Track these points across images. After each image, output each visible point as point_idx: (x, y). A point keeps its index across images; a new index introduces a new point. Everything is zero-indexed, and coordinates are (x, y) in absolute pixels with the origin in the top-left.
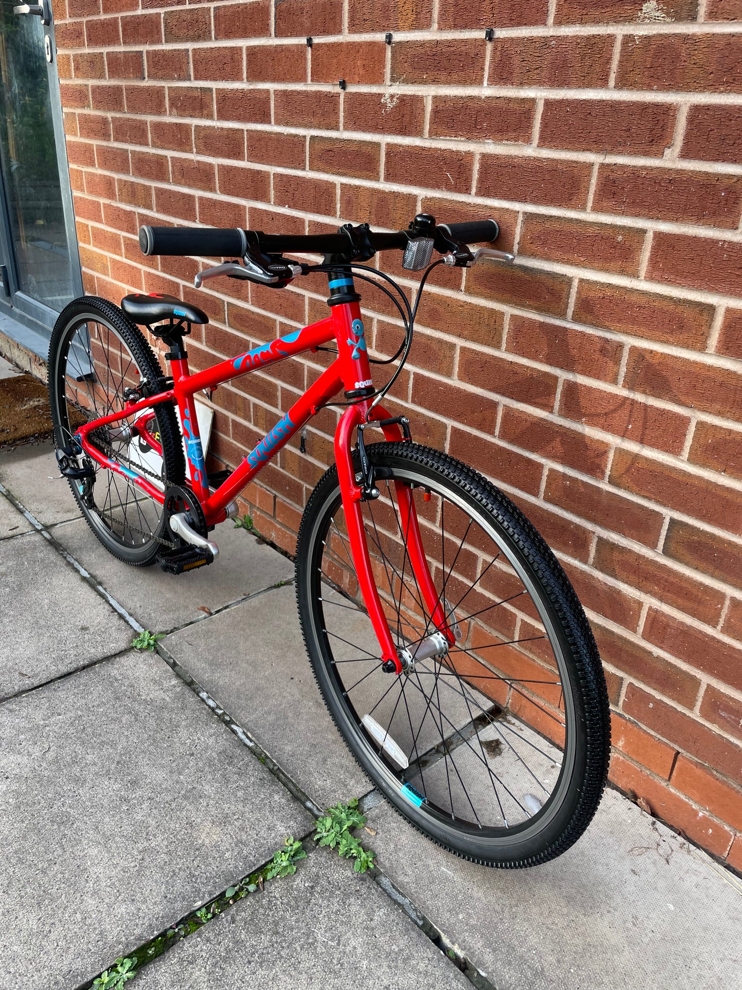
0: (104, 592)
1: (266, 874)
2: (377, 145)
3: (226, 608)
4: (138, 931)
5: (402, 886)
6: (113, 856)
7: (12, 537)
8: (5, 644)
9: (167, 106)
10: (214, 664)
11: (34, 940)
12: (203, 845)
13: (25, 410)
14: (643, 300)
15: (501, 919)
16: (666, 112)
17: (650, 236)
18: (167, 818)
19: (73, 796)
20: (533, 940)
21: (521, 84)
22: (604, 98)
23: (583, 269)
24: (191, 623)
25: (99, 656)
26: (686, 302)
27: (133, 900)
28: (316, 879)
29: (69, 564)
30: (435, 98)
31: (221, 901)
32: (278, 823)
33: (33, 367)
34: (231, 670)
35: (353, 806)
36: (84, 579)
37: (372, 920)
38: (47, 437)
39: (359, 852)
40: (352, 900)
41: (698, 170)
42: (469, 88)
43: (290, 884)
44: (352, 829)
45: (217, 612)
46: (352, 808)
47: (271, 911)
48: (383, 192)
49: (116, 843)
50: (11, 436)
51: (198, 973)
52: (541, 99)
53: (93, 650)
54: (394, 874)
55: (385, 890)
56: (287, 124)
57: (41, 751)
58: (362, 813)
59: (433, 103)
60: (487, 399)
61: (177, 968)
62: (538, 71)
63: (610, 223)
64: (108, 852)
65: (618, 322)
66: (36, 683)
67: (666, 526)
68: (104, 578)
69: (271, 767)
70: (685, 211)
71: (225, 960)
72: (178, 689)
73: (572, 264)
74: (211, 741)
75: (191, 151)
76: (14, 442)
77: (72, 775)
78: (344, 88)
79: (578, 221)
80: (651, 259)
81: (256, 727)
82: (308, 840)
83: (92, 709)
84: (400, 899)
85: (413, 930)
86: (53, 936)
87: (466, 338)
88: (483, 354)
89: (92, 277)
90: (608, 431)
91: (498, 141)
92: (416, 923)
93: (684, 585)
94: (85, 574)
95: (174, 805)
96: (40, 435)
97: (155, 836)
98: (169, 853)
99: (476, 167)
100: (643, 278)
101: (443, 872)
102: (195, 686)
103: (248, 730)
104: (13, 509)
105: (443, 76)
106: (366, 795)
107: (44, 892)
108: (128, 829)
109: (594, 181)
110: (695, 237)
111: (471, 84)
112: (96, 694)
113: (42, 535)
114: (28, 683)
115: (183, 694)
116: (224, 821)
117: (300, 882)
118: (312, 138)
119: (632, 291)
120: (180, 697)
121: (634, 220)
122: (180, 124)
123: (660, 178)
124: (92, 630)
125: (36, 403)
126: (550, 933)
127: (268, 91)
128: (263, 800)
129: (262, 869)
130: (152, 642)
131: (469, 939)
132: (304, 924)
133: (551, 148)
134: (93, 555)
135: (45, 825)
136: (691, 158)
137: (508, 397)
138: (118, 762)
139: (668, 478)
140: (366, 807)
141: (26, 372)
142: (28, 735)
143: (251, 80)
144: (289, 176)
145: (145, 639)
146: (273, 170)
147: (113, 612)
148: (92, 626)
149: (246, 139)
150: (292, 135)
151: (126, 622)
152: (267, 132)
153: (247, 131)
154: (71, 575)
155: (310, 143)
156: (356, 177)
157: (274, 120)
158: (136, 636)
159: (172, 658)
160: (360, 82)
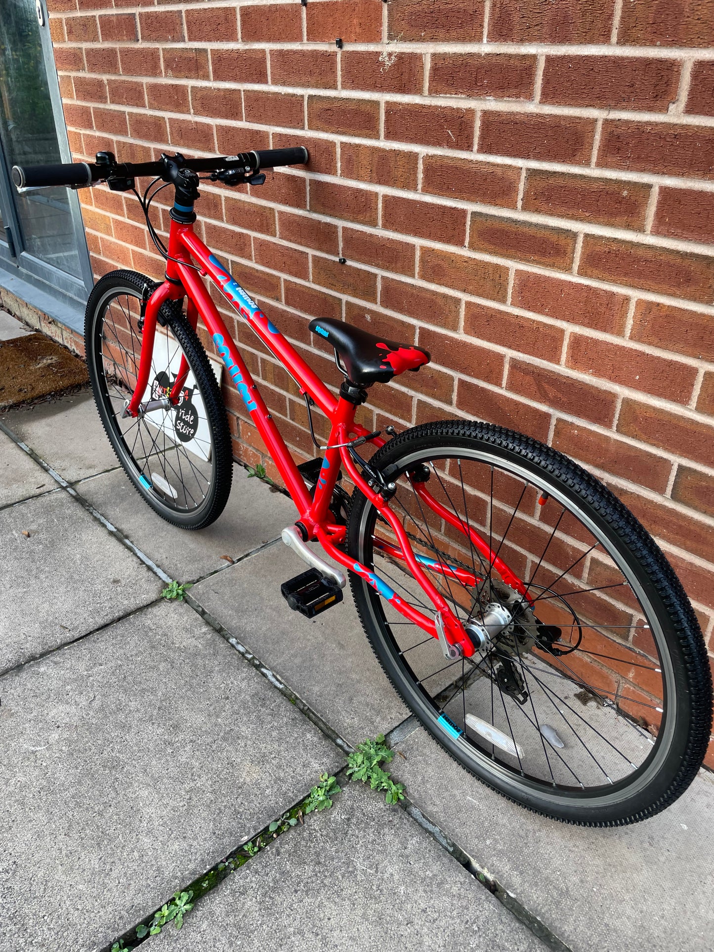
0: (131, 545)
1: (305, 808)
2: (376, 103)
3: (247, 556)
4: (192, 866)
5: (432, 815)
6: (163, 797)
7: (40, 495)
8: (44, 600)
9: (162, 68)
10: (241, 611)
11: (97, 878)
12: (245, 783)
13: (39, 368)
14: (650, 254)
15: (526, 844)
16: (670, 68)
17: (655, 191)
18: (209, 759)
19: (121, 742)
20: (557, 862)
21: (522, 41)
22: (607, 54)
23: (588, 224)
24: (216, 572)
25: (133, 607)
26: (692, 255)
27: (185, 837)
28: (351, 812)
29: (96, 519)
30: (434, 56)
31: (265, 836)
32: (312, 760)
33: (43, 324)
34: (257, 616)
35: (380, 741)
36: (111, 533)
37: (406, 848)
38: (63, 395)
39: (389, 785)
40: (386, 830)
41: (703, 125)
42: (469, 45)
43: (328, 817)
44: (381, 764)
45: (239, 560)
46: (380, 744)
47: (312, 843)
48: (384, 150)
49: (165, 784)
50: (29, 395)
51: (250, 903)
52: (542, 55)
53: (126, 602)
54: (423, 804)
55: (416, 820)
56: (284, 84)
57: (87, 700)
58: (389, 748)
59: (432, 60)
60: (493, 352)
61: (230, 899)
62: (538, 28)
63: (614, 178)
64: (158, 793)
65: (625, 276)
66: (77, 636)
67: (674, 473)
68: (130, 532)
69: (302, 707)
70: (691, 166)
71: (273, 890)
72: (209, 636)
73: (576, 220)
74: (244, 685)
75: (188, 112)
76: (32, 401)
77: (118, 721)
78: (341, 47)
79: (582, 177)
80: (657, 214)
81: (284, 669)
82: (341, 776)
83: (131, 659)
84: (430, 827)
85: (445, 856)
86: (114, 874)
87: (471, 293)
88: (488, 308)
89: (96, 238)
90: (616, 382)
91: (499, 97)
92: (447, 850)
93: (692, 528)
94: (111, 528)
95: (214, 747)
96: (56, 393)
97: (199, 776)
98: (214, 792)
99: (478, 124)
100: (649, 232)
101: (469, 800)
102: (225, 633)
103: (277, 673)
104: (38, 468)
105: (441, 33)
106: (392, 731)
107: (102, 833)
108: (174, 771)
109: (598, 137)
110: (702, 192)
111: (470, 41)
112: (132, 644)
113: (68, 491)
114: (69, 635)
115: (214, 641)
116: (262, 760)
117: (337, 815)
118: (311, 97)
119: (638, 245)
120: (212, 644)
121: (639, 175)
122: (176, 85)
123: (665, 133)
124: (123, 582)
125: (49, 361)
126: (572, 855)
127: (263, 51)
128: (296, 739)
129: (301, 804)
130: (180, 592)
131: (497, 863)
132: (343, 855)
133: (553, 104)
134: (118, 510)
135: (98, 770)
136: (697, 113)
137: (515, 349)
138: (159, 708)
139: (676, 427)
140: (393, 742)
141: (36, 330)
142: (74, 685)
143: (246, 40)
144: (288, 135)
145: (174, 589)
146: (272, 130)
147: (141, 565)
148: (123, 578)
149: (243, 100)
150: (289, 95)
151: (155, 573)
152: (264, 92)
153: (243, 91)
154: (99, 530)
155: (308, 102)
156: (356, 136)
157: (270, 80)
158: (166, 587)
159: (199, 606)
160: (356, 41)
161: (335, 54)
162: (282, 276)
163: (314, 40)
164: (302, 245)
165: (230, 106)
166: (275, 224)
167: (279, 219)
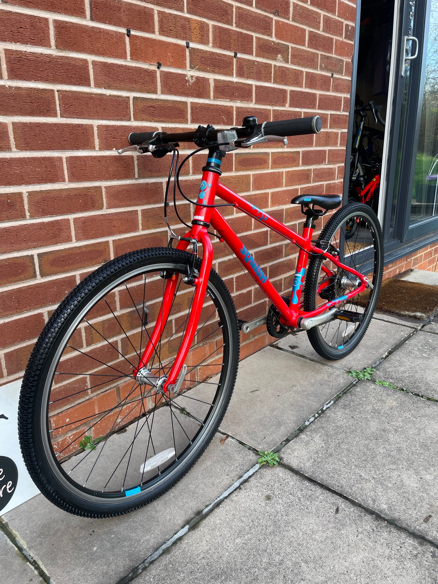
12: (398, 403)
14: (286, 155)
16: (285, 92)
21: (247, 78)
22: (271, 86)
23: (272, 149)
30: (215, 80)
32: (370, 388)
42: (228, 77)
52: (254, 85)
55: (378, 365)
56: (109, 87)
57: (393, 472)
62: (252, 74)
69: (342, 394)
78: (159, 68)
90: (283, 204)
91: (242, 101)
99: (235, 113)
102: (302, 428)
105: (217, 70)
116: (381, 401)
118: (135, 98)
127: (85, 60)
128: (362, 393)
130: (271, 455)
133: (259, 104)
143: (61, 48)
144: (115, 126)
145: (269, 458)
146: (96, 123)
147: (240, 489)
148: (262, 495)
149: (57, 98)
150: (115, 96)
151: (250, 477)
152: (86, 93)
153: (58, 91)
154: (186, 541)
155: (133, 102)
156: (172, 123)
157: (93, 84)
158: (266, 465)
159: (281, 443)
160: (170, 66)
161: (155, 72)
162: (110, 239)
163: (137, 60)
164: (132, 206)
165: (37, 104)
166: (102, 198)
167: (107, 193)
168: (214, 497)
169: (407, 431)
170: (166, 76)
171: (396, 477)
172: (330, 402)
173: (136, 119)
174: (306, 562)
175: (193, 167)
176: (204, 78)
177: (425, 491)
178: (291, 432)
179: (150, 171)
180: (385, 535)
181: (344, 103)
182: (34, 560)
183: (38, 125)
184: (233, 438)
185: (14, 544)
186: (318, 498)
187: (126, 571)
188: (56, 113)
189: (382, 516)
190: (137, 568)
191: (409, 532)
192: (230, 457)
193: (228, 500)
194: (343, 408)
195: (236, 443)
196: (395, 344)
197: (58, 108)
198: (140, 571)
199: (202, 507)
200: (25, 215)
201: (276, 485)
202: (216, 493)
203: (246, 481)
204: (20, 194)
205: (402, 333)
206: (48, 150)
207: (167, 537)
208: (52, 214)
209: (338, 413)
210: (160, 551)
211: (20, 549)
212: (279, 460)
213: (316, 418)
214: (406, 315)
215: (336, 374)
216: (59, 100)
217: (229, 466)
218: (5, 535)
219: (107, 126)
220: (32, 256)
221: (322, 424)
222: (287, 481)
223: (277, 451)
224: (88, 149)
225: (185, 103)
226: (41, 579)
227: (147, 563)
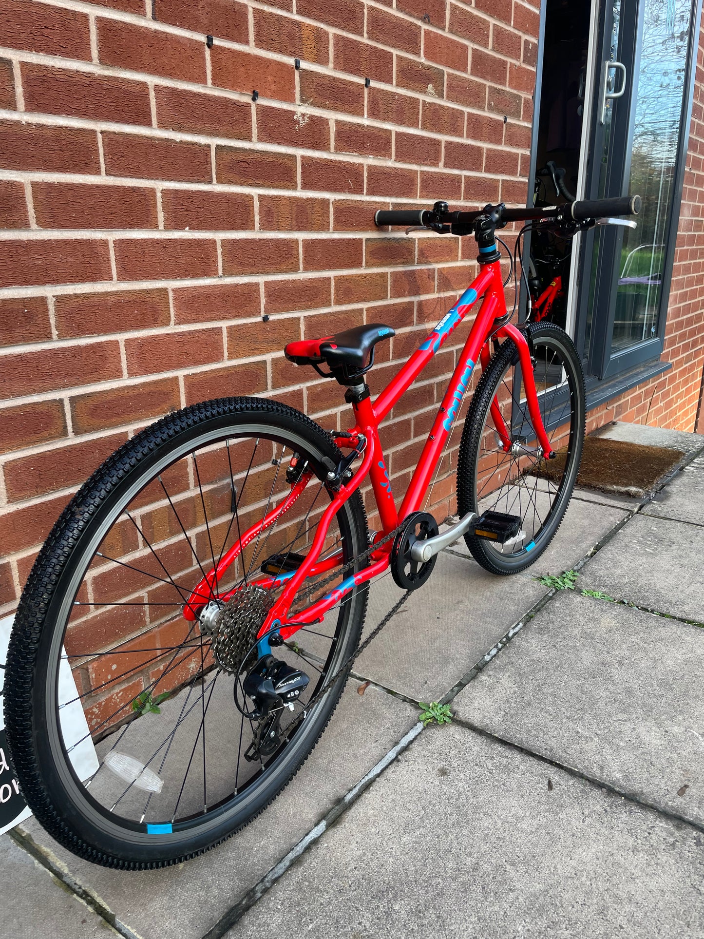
10: (446, 660)
12: (618, 623)
21: (384, 120)
24: (390, 692)
30: (337, 122)
34: (449, 649)
42: (356, 118)
48: (301, 199)
52: (394, 131)
56: (180, 129)
59: (336, 125)
62: (391, 113)
65: (433, 258)
87: (369, 300)
88: (379, 306)
91: (375, 156)
94: (319, 830)
99: (365, 174)
102: (480, 665)
103: (509, 628)
105: (340, 105)
109: (419, 181)
111: (357, 115)
115: (494, 668)
116: (594, 620)
118: (220, 147)
124: (442, 765)
127: (143, 84)
130: (438, 708)
133: (400, 162)
143: (108, 62)
144: (189, 191)
145: (436, 713)
146: (160, 185)
147: (399, 761)
148: (434, 769)
149: (100, 144)
150: (188, 143)
151: (411, 742)
152: (145, 136)
153: (102, 132)
154: (326, 845)
155: (216, 153)
156: (274, 188)
157: (156, 123)
158: (433, 723)
159: (452, 690)
160: (272, 97)
161: (248, 106)
162: (181, 373)
163: (222, 86)
164: (213, 320)
165: (70, 153)
166: (169, 307)
167: (176, 299)
168: (359, 775)
169: (637, 664)
170: (266, 113)
171: (629, 732)
172: (518, 624)
173: (220, 181)
174: (513, 865)
175: (305, 259)
176: (321, 117)
177: (674, 749)
178: (466, 672)
179: (241, 264)
180: (624, 816)
181: (522, 164)
182: (84, 891)
183: (71, 187)
184: (376, 684)
185: (46, 867)
186: (518, 768)
187: (236, 896)
188: (99, 168)
189: (617, 789)
190: (253, 890)
191: (658, 811)
192: (376, 715)
193: (382, 780)
194: (539, 633)
195: (383, 692)
196: (603, 535)
197: (102, 160)
198: (259, 895)
199: (343, 792)
200: (51, 333)
201: (452, 752)
202: (362, 770)
203: (406, 749)
204: (43, 300)
205: (612, 519)
206: (87, 228)
207: (294, 840)
208: (92, 332)
209: (533, 641)
210: (286, 862)
211: (58, 874)
212: (451, 715)
213: (499, 650)
214: (614, 492)
215: (521, 582)
216: (103, 147)
217: (376, 727)
218: (29, 855)
219: (177, 191)
220: (61, 401)
221: (509, 658)
222: (468, 745)
223: (447, 701)
224: (148, 228)
225: (293, 157)
226: (100, 918)
227: (268, 881)
